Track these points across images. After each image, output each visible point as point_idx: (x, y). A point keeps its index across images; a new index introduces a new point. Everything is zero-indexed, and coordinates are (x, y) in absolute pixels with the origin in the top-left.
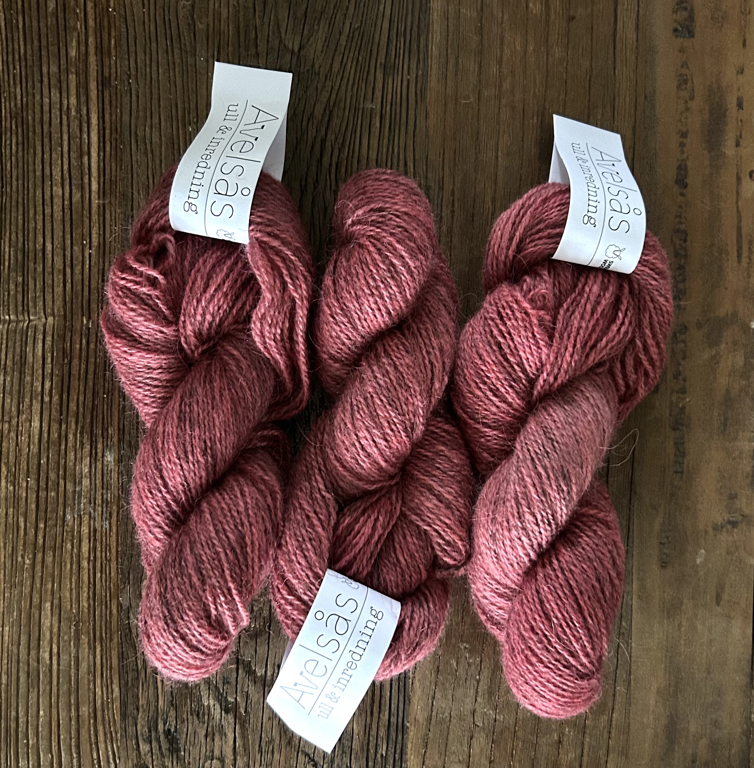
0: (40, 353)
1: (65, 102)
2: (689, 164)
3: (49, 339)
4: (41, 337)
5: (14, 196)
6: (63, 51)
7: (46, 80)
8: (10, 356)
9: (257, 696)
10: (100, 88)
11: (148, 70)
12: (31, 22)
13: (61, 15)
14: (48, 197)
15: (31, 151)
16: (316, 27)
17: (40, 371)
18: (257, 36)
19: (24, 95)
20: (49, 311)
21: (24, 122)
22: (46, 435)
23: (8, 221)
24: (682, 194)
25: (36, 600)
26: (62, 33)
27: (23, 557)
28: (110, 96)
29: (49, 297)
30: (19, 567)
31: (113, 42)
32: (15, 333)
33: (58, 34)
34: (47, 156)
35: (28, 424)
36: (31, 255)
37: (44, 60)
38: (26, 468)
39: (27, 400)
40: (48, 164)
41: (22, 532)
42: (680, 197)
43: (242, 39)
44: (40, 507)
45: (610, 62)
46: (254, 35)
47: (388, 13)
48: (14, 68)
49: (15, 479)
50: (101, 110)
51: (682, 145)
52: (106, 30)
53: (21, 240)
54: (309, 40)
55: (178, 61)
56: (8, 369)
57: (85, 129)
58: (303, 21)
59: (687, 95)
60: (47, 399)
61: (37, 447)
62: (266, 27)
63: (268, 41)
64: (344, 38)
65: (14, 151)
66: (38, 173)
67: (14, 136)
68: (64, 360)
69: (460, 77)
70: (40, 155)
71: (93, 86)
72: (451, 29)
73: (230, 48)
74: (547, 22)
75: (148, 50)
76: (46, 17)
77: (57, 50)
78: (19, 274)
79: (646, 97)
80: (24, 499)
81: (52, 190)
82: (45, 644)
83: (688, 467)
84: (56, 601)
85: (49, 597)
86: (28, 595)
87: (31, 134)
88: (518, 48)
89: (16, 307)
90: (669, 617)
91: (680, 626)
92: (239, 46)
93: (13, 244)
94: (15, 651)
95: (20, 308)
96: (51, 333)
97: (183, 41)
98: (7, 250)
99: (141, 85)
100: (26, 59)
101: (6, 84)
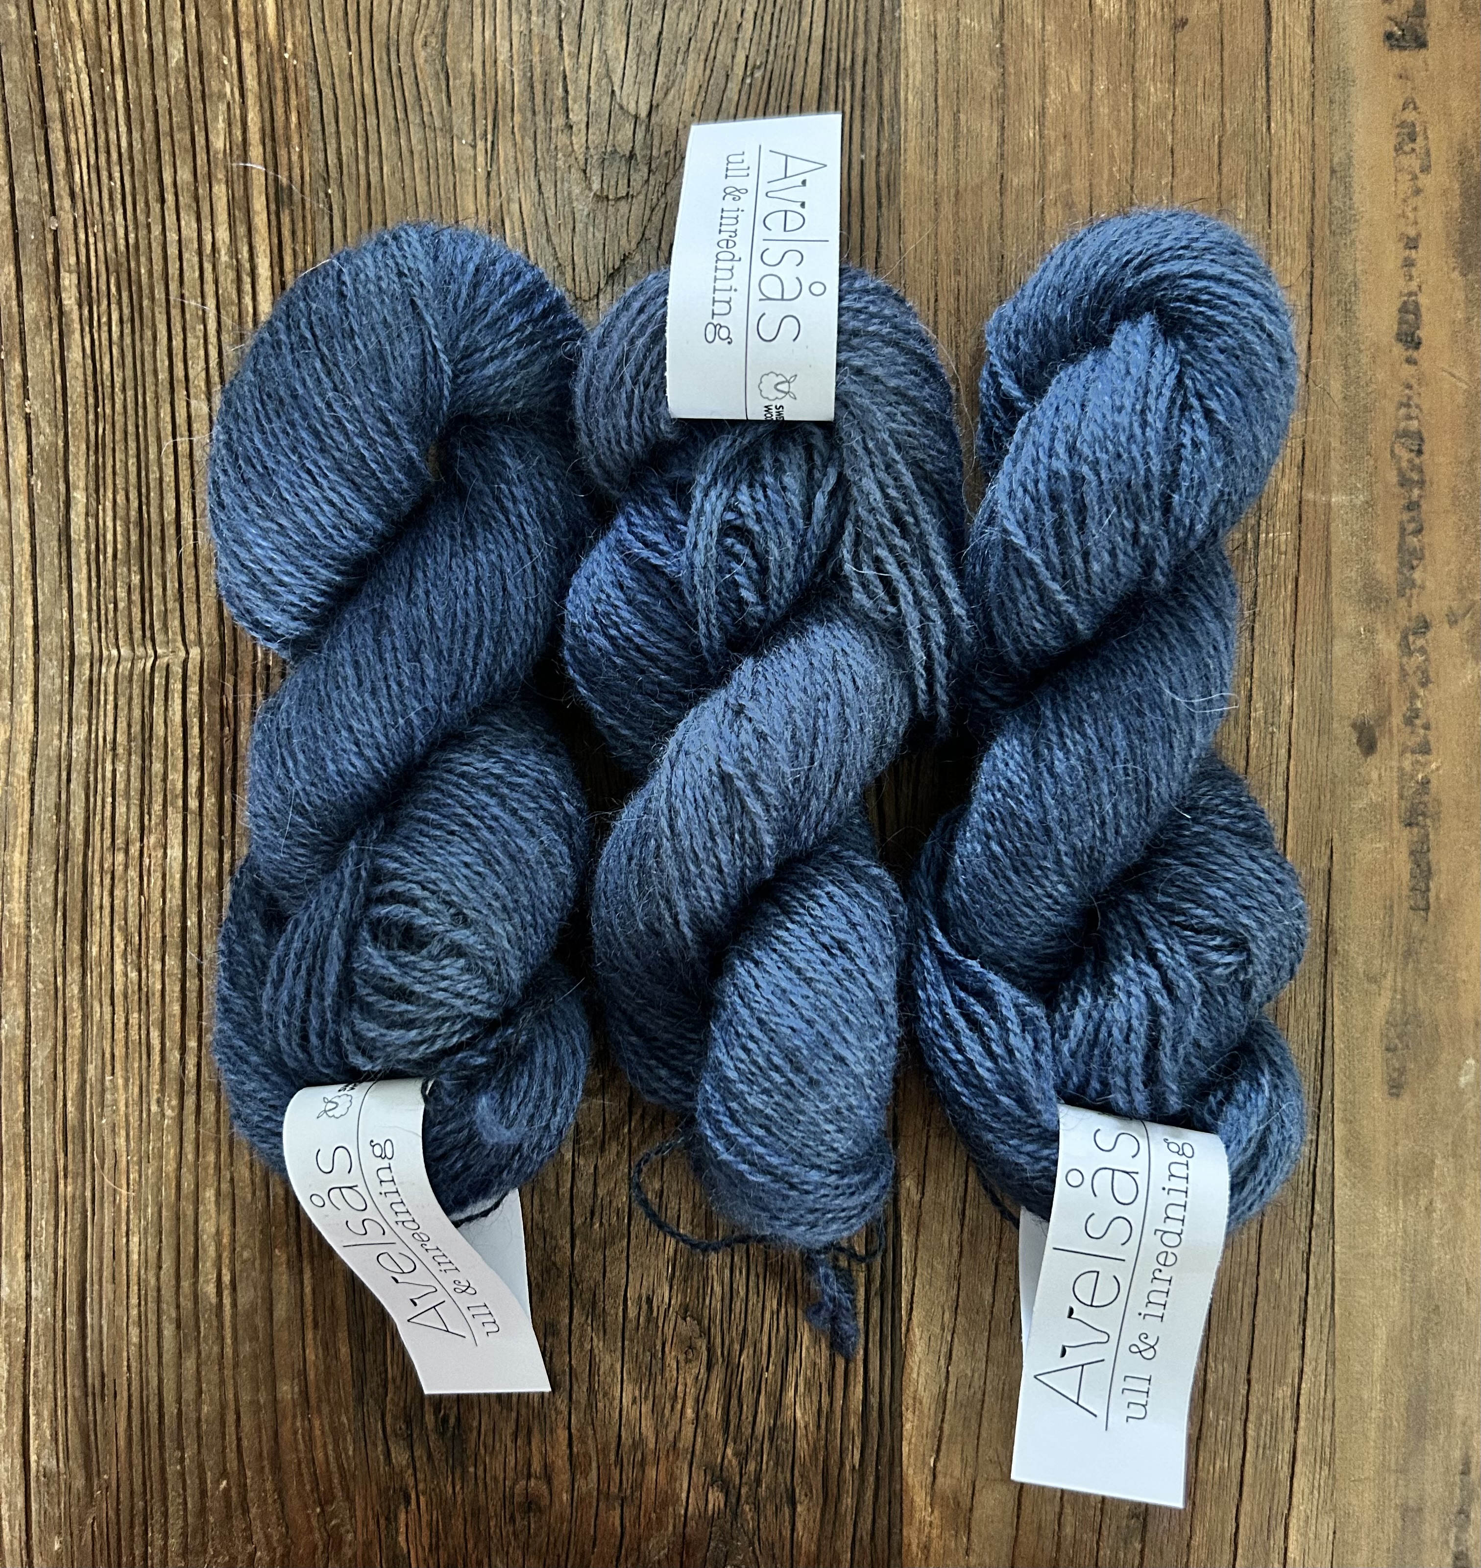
0: (178, 718)
1: (208, 238)
2: (1423, 300)
3: (194, 689)
4: (179, 686)
5: (120, 420)
6: (200, 140)
7: (170, 197)
8: (122, 725)
9: (608, 1357)
10: (273, 207)
11: (362, 168)
12: (139, 87)
13: (194, 72)
14: (181, 419)
15: (148, 334)
16: (680, 68)
17: (180, 752)
18: (566, 91)
19: (130, 228)
20: (191, 637)
21: (132, 280)
22: (193, 873)
23: (109, 470)
24: (1410, 361)
25: (187, 1185)
26: (198, 107)
27: (159, 1102)
28: (292, 221)
29: (190, 609)
30: (153, 1123)
31: (294, 119)
32: (131, 681)
33: (190, 108)
34: (177, 342)
35: (160, 854)
36: (156, 531)
37: (166, 157)
38: (159, 935)
39: (157, 807)
40: (180, 356)
41: (156, 1058)
42: (1406, 366)
43: (539, 99)
44: (189, 1010)
45: (1259, 105)
46: (560, 91)
47: (818, 32)
48: (110, 178)
49: (139, 956)
50: (276, 250)
51: (1409, 263)
52: (280, 96)
53: (135, 504)
54: (666, 94)
55: (418, 147)
56: (120, 750)
57: (248, 287)
58: (654, 57)
59: (1416, 165)
60: (193, 804)
61: (178, 896)
62: (583, 72)
63: (588, 100)
64: (734, 86)
65: (115, 336)
66: (163, 376)
67: (114, 307)
68: (222, 729)
69: (962, 150)
70: (165, 341)
71: (259, 204)
72: (943, 57)
73: (517, 118)
74: (1132, 34)
75: (360, 128)
76: (167, 75)
77: (188, 138)
78: (135, 568)
79: (1333, 171)
80: (158, 995)
81: (188, 404)
82: (207, 1266)
83: (1438, 897)
84: (225, 1186)
85: (211, 1179)
86: (172, 1175)
87: (146, 303)
88: (1076, 88)
89: (131, 631)
90: (1406, 1194)
91: (1429, 1209)
92: (534, 113)
93: (121, 512)
94: (153, 1282)
95: (138, 634)
96: (196, 678)
97: (426, 109)
98: (109, 524)
99: (350, 197)
100: (131, 159)
101: (97, 210)
